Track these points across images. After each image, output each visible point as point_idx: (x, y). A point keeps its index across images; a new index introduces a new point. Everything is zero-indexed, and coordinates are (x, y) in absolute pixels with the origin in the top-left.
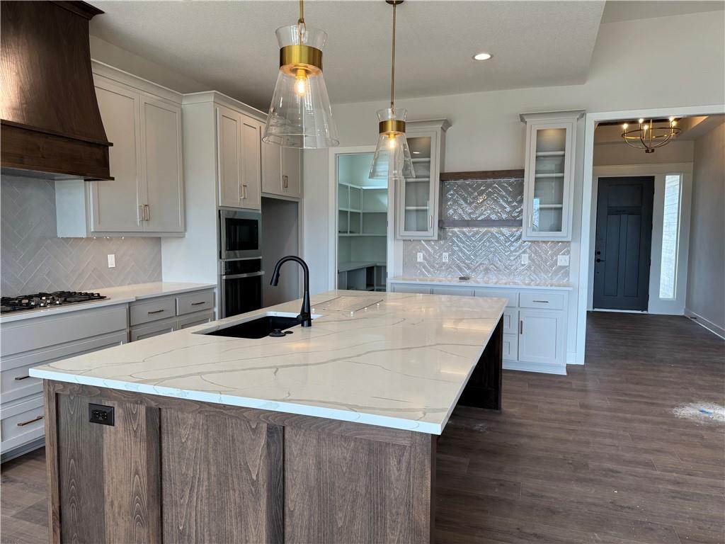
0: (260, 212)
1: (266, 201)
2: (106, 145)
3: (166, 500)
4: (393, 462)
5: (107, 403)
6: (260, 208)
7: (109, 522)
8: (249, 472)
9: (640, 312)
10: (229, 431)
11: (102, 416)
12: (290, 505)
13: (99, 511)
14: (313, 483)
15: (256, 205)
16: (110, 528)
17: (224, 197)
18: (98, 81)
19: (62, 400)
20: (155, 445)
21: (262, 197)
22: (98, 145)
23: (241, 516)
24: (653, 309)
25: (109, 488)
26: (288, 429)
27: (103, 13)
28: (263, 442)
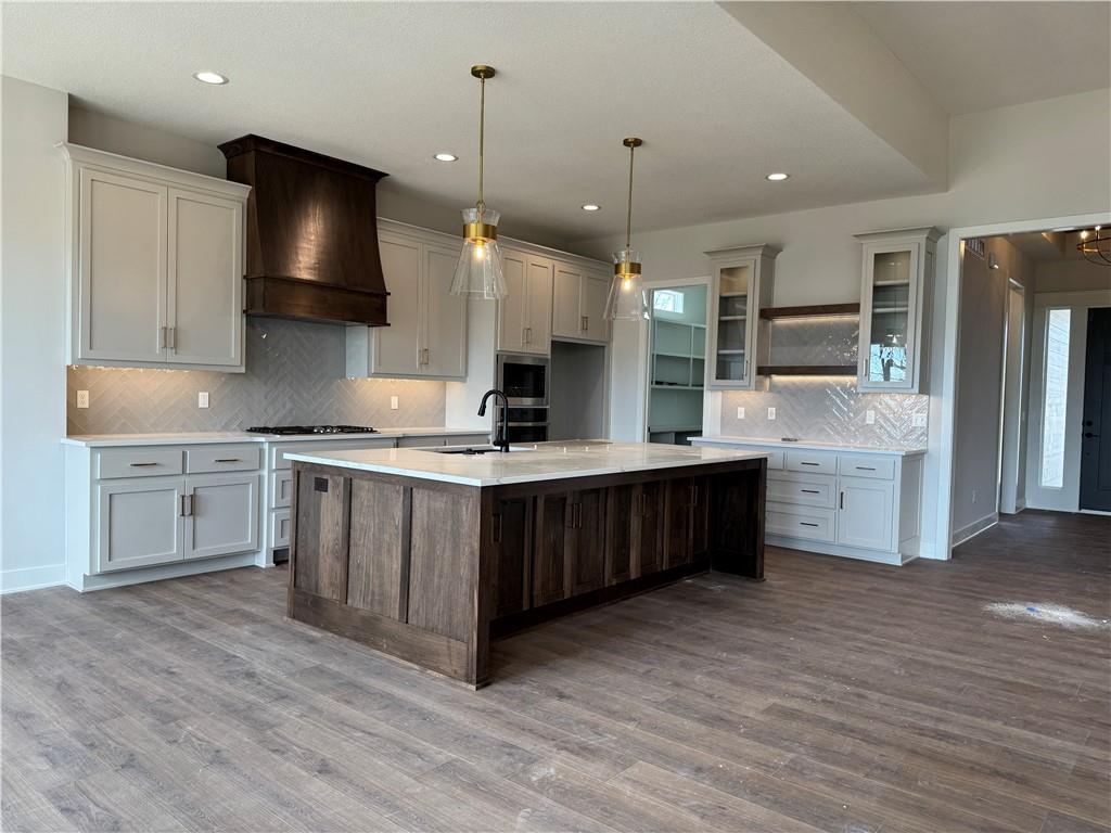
0: (549, 357)
1: (557, 346)
2: (383, 295)
3: (352, 542)
4: (464, 509)
5: (325, 477)
6: (549, 352)
7: (321, 560)
8: (394, 519)
10: (385, 492)
11: (321, 485)
12: (414, 542)
13: (316, 553)
14: (425, 526)
15: (545, 349)
16: (321, 566)
17: (503, 341)
18: (381, 236)
19: (302, 475)
20: (347, 505)
21: (552, 342)
22: (377, 296)
23: (389, 551)
25: (322, 536)
26: (414, 490)
27: (387, 175)
28: (401, 499)
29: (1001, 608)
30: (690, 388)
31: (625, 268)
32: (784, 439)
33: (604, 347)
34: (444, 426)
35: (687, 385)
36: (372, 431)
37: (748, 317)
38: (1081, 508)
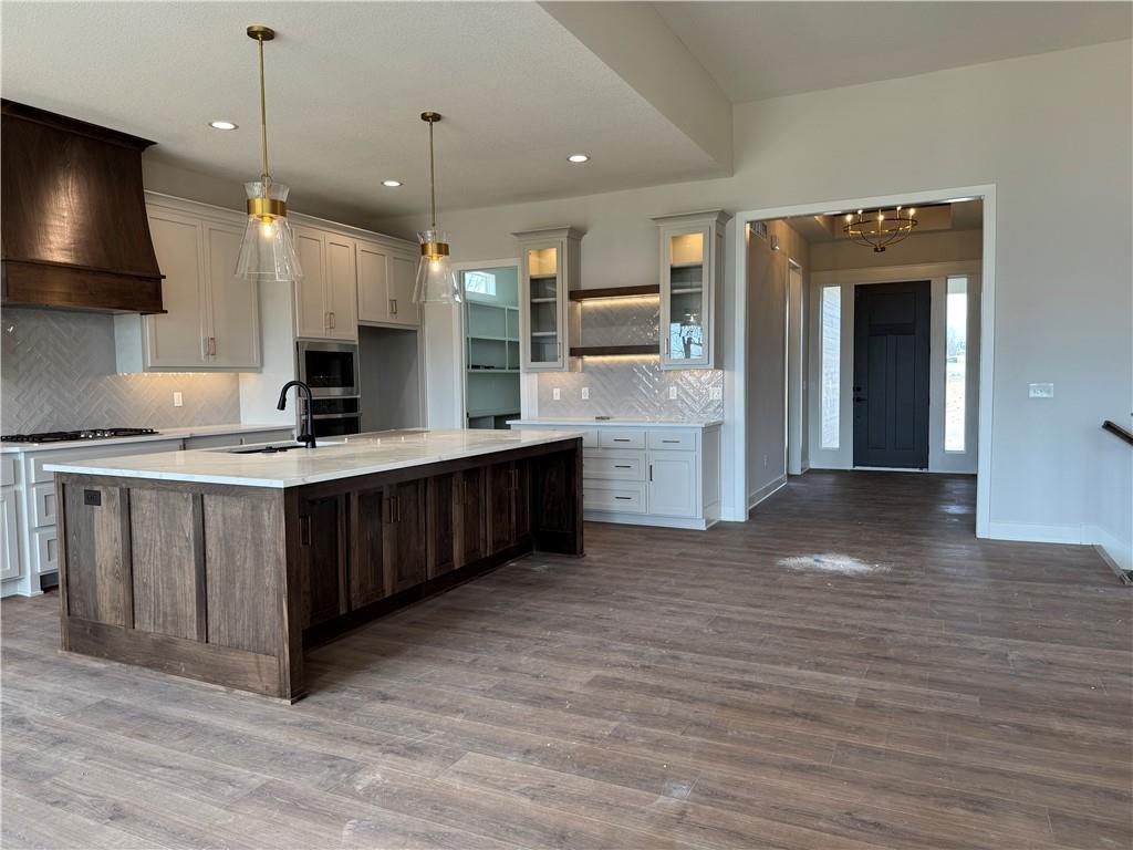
0: (357, 343)
1: (364, 331)
2: (158, 278)
3: (135, 559)
4: (266, 513)
5: (96, 489)
6: (356, 338)
7: (99, 582)
8: (184, 531)
9: (917, 470)
10: (171, 501)
11: (93, 498)
12: (209, 554)
13: (92, 575)
14: (221, 535)
15: (352, 335)
16: (100, 588)
17: (303, 326)
18: (150, 212)
19: (68, 489)
20: (126, 517)
21: (359, 327)
22: (149, 279)
23: (180, 566)
24: (935, 467)
25: (98, 556)
26: (205, 496)
27: (154, 143)
28: (191, 508)
29: (793, 562)
30: (507, 371)
31: (431, 248)
32: (597, 418)
33: (416, 332)
34: (240, 422)
35: (504, 368)
36: (152, 433)
37: (559, 299)
38: (854, 466)
